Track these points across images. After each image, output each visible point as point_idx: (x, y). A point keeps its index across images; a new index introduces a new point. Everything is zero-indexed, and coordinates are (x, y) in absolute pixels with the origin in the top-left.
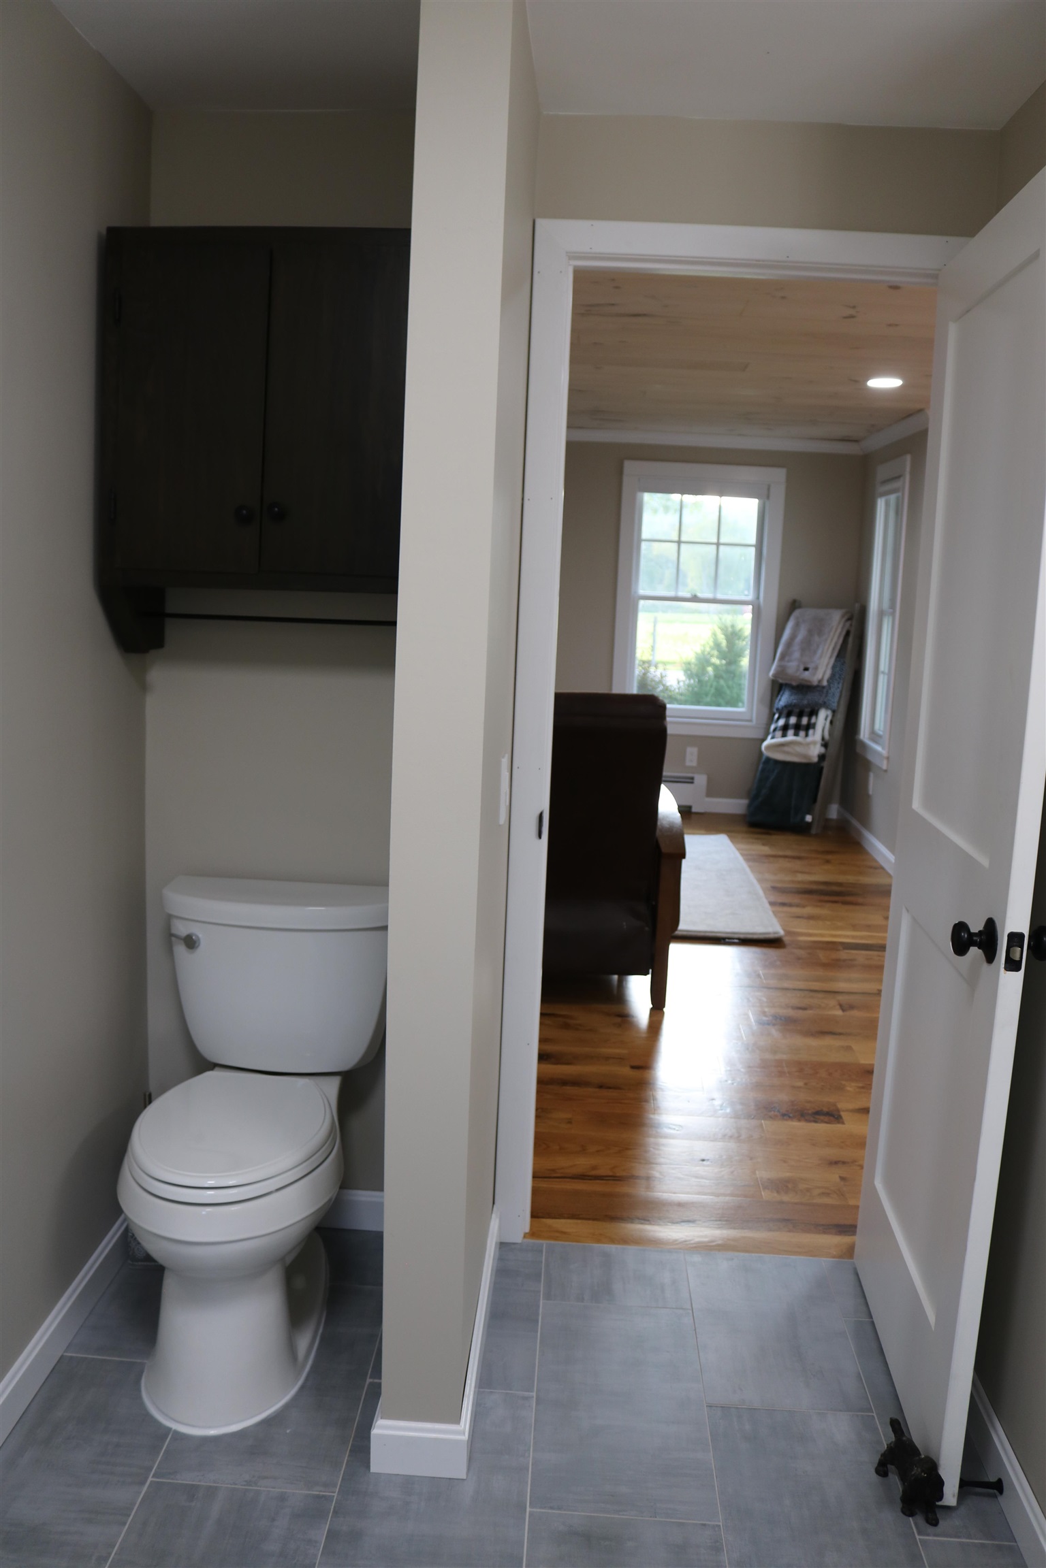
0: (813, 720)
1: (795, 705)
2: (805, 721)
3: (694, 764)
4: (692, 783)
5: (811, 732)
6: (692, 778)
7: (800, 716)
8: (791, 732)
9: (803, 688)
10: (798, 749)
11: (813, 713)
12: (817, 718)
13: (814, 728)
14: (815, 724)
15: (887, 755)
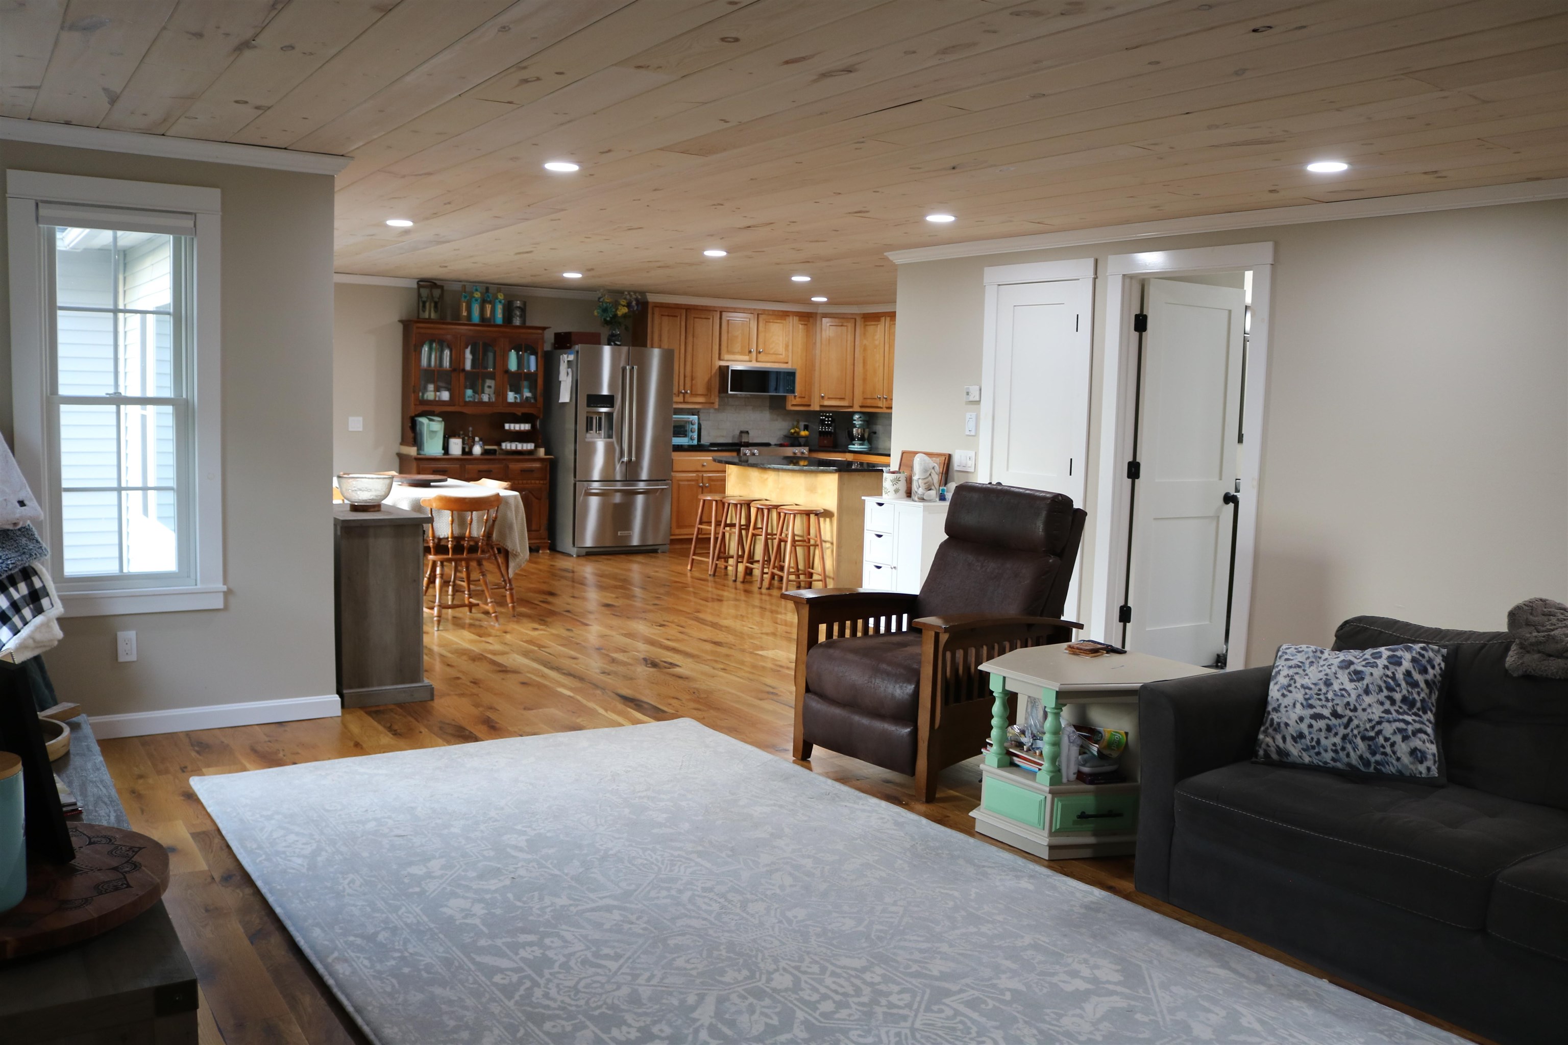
0: (37, 583)
2: (26, 588)
7: (14, 582)
8: (26, 613)
10: (43, 634)
11: (27, 573)
12: (40, 578)
13: (47, 595)
14: (44, 587)
15: (225, 588)
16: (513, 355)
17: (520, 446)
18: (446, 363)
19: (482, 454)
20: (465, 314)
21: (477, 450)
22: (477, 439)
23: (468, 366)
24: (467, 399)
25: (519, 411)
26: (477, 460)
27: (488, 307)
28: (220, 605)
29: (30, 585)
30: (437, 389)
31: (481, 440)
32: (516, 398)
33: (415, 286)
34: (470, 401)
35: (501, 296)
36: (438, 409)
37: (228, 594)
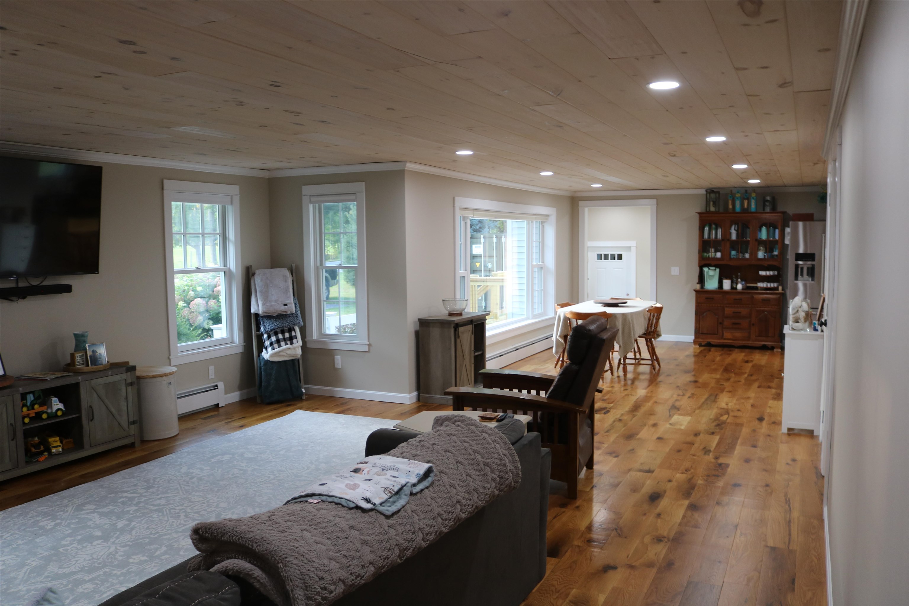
0: (293, 334)
1: (278, 328)
2: (287, 335)
3: (213, 377)
4: (217, 388)
5: (294, 341)
6: (217, 386)
7: (283, 332)
8: (283, 343)
9: (281, 317)
10: (289, 352)
11: (290, 330)
12: (295, 332)
13: (296, 338)
14: (296, 335)
15: (368, 343)
16: (764, 229)
17: (769, 285)
18: (719, 236)
19: (743, 289)
20: (730, 207)
21: (739, 287)
22: (739, 280)
23: (734, 237)
24: (732, 257)
25: (766, 264)
26: (740, 293)
27: (746, 202)
28: (367, 350)
29: (290, 334)
30: (716, 251)
31: (742, 281)
32: (765, 256)
33: (705, 193)
34: (734, 258)
35: (754, 195)
36: (713, 263)
37: (369, 345)
